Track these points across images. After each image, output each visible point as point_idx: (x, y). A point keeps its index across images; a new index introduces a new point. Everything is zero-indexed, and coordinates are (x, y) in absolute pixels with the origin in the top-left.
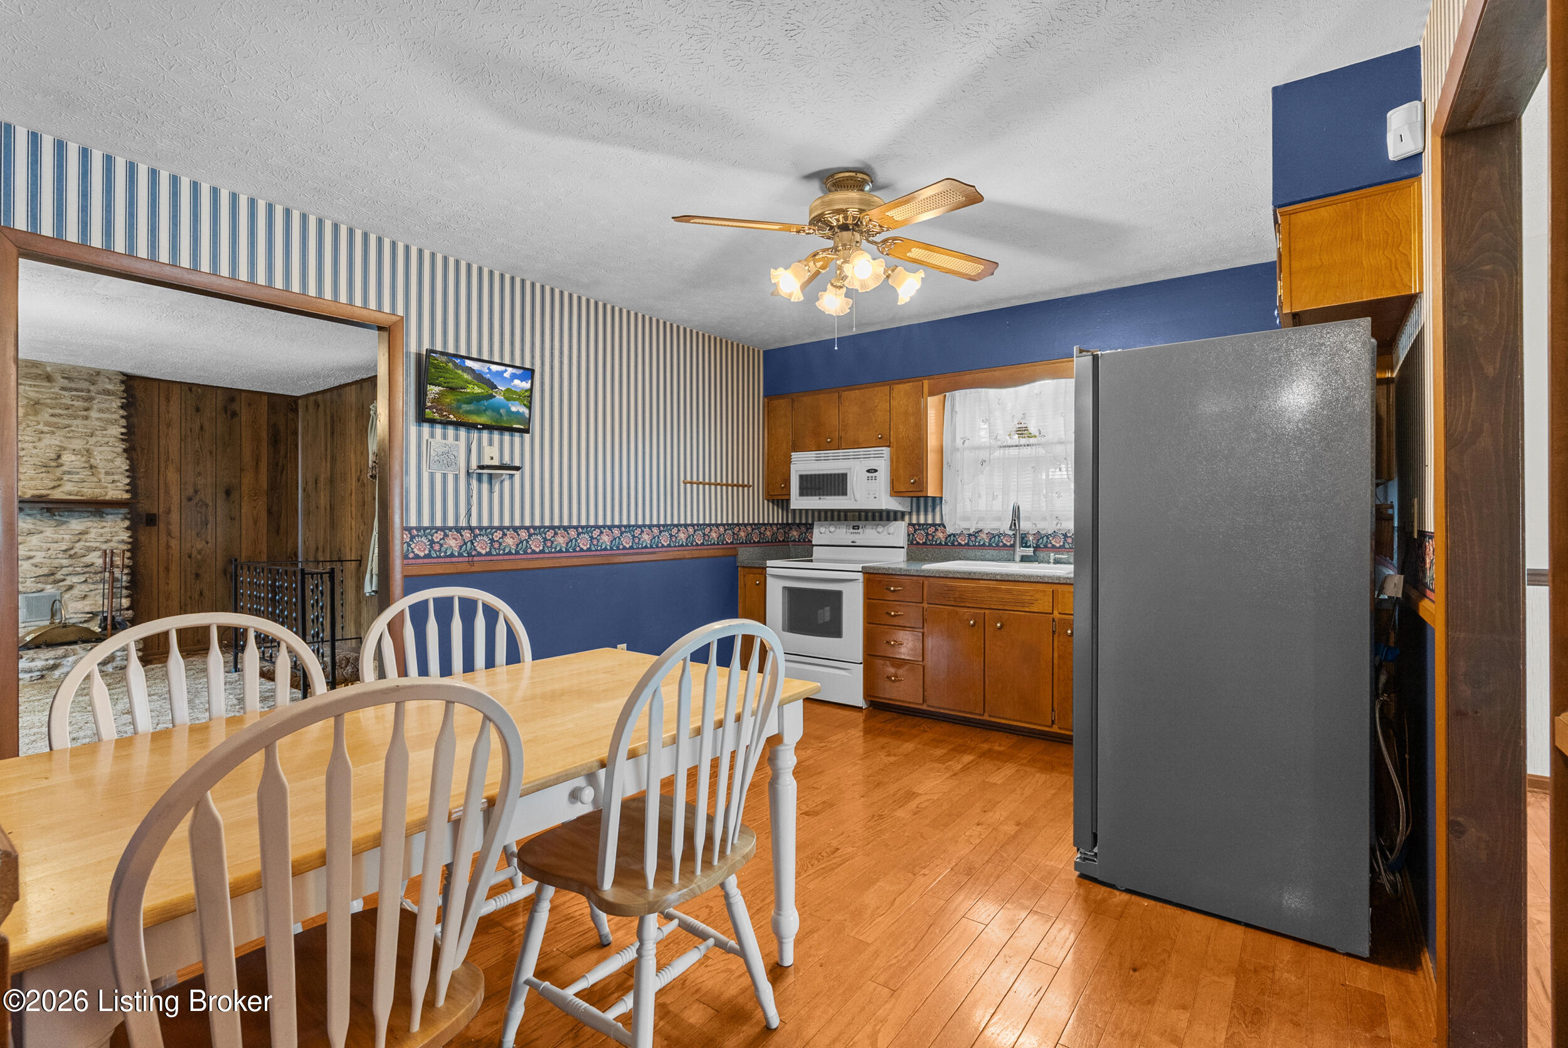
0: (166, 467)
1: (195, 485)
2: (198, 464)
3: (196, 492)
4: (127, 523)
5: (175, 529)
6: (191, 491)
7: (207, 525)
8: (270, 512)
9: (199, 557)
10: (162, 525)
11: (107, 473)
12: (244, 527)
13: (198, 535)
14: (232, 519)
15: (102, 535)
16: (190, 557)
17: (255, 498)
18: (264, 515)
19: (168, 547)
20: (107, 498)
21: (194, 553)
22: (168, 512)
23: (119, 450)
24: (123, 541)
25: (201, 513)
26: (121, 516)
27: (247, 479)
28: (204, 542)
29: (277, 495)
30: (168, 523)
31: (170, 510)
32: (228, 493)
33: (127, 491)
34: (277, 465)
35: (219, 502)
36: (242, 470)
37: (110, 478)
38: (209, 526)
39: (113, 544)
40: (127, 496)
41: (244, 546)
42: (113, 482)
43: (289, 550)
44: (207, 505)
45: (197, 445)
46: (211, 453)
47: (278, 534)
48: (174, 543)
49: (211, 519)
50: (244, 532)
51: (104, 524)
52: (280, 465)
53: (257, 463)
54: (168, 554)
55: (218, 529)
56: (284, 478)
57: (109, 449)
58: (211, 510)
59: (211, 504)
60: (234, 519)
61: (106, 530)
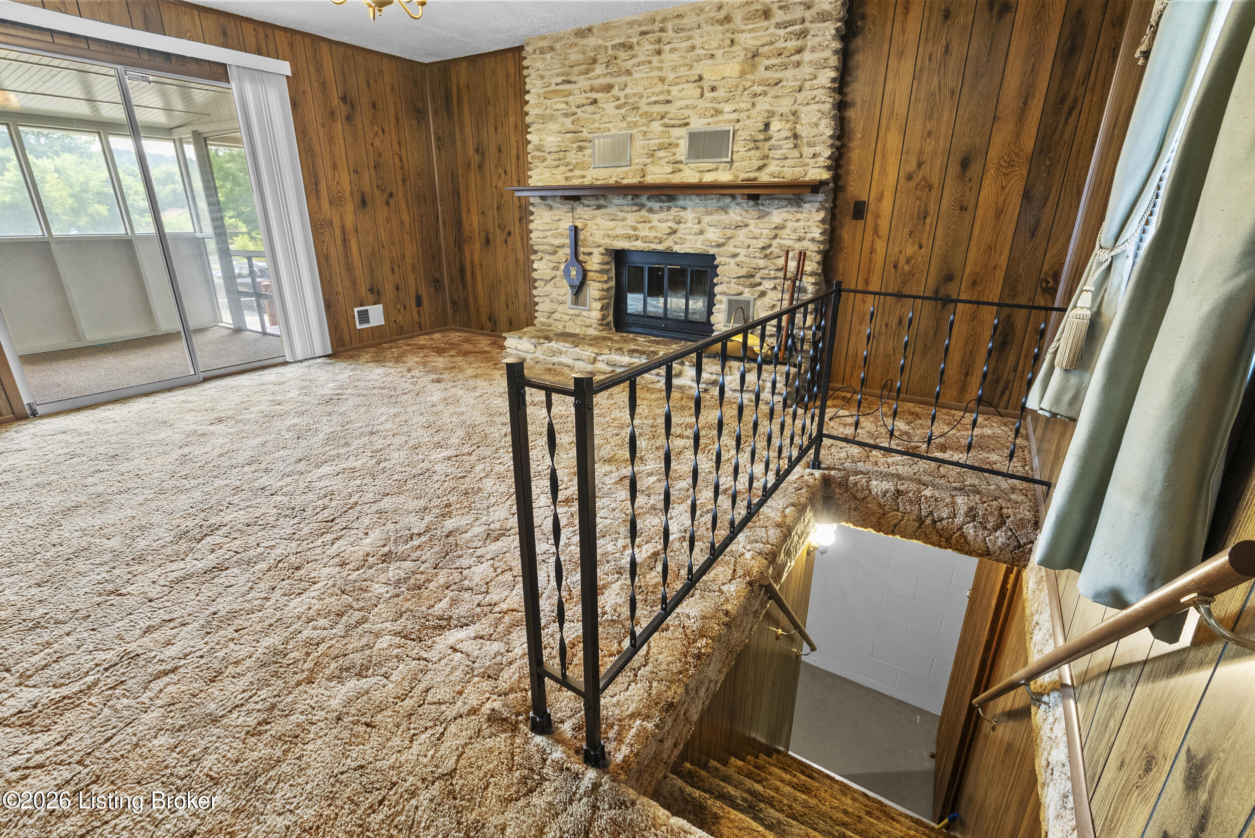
0: (888, 128)
1: (921, 153)
2: (931, 117)
3: (920, 165)
4: (822, 214)
5: (884, 224)
6: (912, 165)
7: (925, 218)
8: (1027, 195)
9: (907, 268)
10: (870, 218)
11: (809, 145)
12: (978, 224)
13: (911, 233)
14: (963, 209)
15: (795, 231)
16: (895, 267)
17: (1007, 171)
18: (1015, 202)
19: (872, 251)
20: (807, 179)
21: (902, 261)
22: (880, 200)
23: (827, 107)
24: (813, 240)
25: (919, 199)
26: (817, 205)
27: (1001, 137)
28: (916, 246)
29: (1047, 162)
30: (878, 216)
31: (882, 194)
32: (965, 164)
33: (828, 168)
34: (1063, 100)
35: (948, 181)
36: (995, 119)
37: (812, 151)
38: (928, 221)
39: (806, 244)
40: (825, 175)
41: (972, 255)
42: (814, 156)
43: (1046, 268)
44: (930, 187)
45: (935, 83)
46: (953, 93)
47: (1032, 237)
48: (880, 246)
49: (932, 208)
50: (976, 232)
51: (799, 216)
52: (1069, 102)
53: (1025, 103)
54: (871, 260)
55: (940, 227)
56: (1069, 130)
57: (817, 107)
58: (934, 192)
59: (936, 185)
60: (966, 210)
61: (801, 223)
